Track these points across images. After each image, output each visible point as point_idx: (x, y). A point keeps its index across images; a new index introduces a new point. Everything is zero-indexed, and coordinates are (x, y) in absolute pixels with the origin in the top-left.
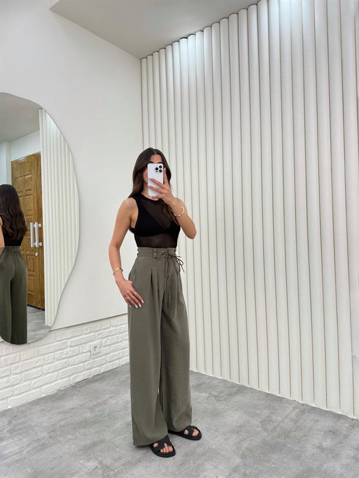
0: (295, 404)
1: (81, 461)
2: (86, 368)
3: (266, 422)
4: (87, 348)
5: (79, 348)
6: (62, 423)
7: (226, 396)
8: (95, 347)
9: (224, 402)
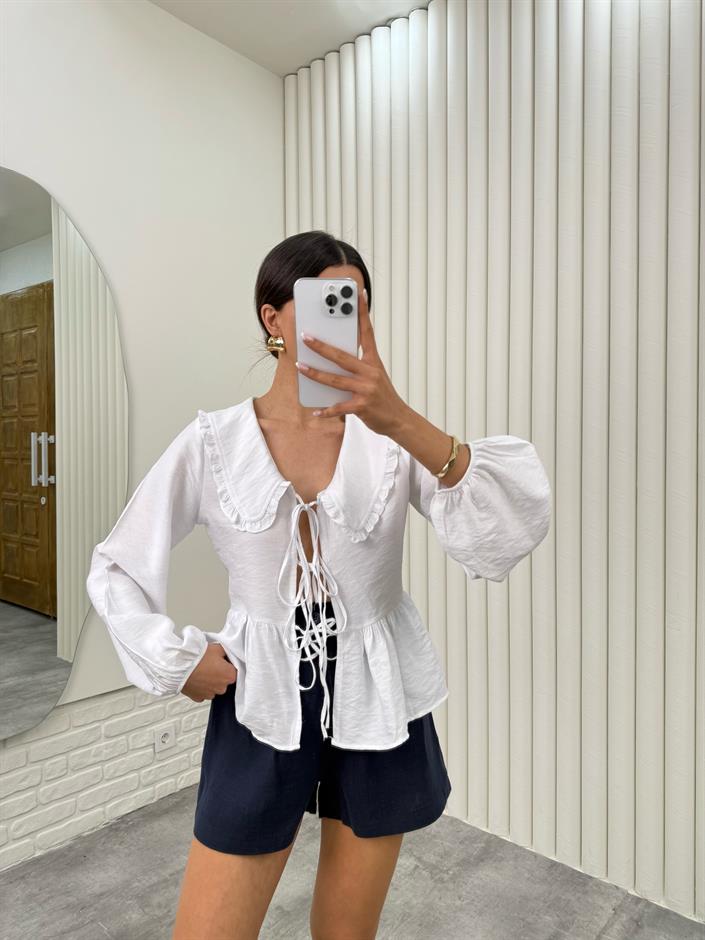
4: (146, 737)
5: (127, 740)
7: (456, 869)
9: (451, 886)
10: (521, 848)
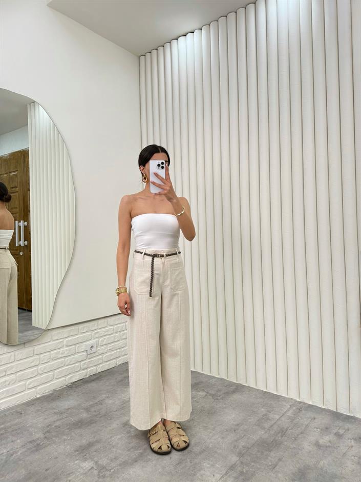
0: (292, 402)
1: (76, 462)
2: (82, 367)
3: (263, 420)
4: (83, 347)
5: (75, 348)
6: (58, 423)
7: (223, 395)
8: (92, 347)
9: (221, 400)
10: (252, 388)
